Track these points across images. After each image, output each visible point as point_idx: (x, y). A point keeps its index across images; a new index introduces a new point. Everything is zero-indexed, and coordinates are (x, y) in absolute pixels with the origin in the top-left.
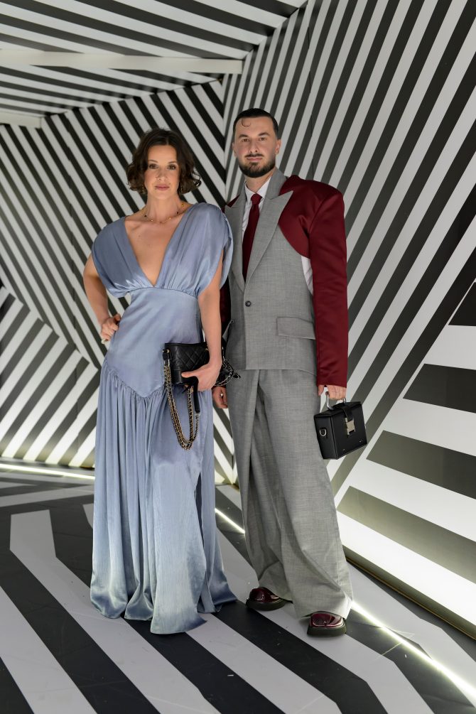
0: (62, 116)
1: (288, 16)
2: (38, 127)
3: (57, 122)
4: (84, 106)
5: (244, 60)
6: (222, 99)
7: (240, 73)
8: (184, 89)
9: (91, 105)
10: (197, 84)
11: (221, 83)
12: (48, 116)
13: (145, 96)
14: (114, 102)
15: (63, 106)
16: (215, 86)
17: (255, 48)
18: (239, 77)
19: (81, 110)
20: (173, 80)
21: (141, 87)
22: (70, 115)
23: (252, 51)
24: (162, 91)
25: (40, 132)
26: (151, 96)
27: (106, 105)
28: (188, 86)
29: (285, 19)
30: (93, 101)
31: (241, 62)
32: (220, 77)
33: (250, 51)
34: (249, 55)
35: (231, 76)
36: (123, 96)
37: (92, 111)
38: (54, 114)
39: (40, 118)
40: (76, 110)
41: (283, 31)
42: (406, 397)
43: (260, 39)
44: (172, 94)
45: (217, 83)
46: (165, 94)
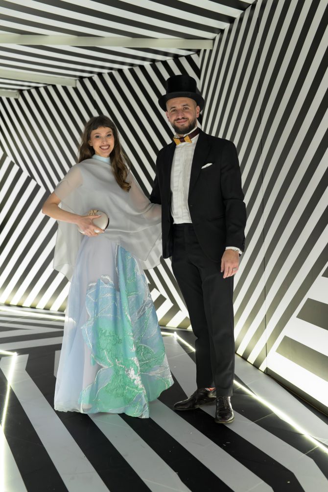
0: (90, 79)
1: (244, 10)
2: (74, 86)
3: (87, 83)
4: (105, 72)
5: (214, 40)
6: (199, 66)
7: (211, 49)
8: (173, 59)
9: (110, 71)
10: (182, 56)
11: (199, 55)
12: (81, 79)
13: (147, 65)
14: (125, 69)
15: (91, 72)
16: (194, 57)
17: (222, 31)
18: (211, 51)
19: (103, 75)
20: (166, 54)
21: (144, 59)
22: (96, 78)
23: (220, 34)
24: (158, 61)
25: (76, 90)
26: (150, 64)
27: (120, 71)
28: (176, 57)
29: (242, 11)
30: (111, 69)
31: (212, 41)
32: (198, 52)
33: (218, 34)
34: (218, 36)
35: (205, 51)
36: (132, 65)
37: (111, 75)
38: (85, 77)
39: (76, 80)
40: (100, 75)
41: (241, 19)
42: (323, 275)
43: (225, 26)
44: (165, 63)
45: (196, 55)
46: (160, 63)
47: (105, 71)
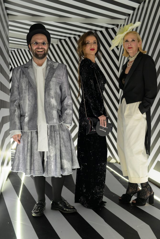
0: (65, 40)
1: (140, 3)
2: (57, 44)
3: (63, 42)
5: (125, 19)
7: (124, 24)
8: (105, 30)
9: (74, 36)
10: (109, 28)
11: (118, 28)
15: (65, 37)
17: (129, 15)
19: (71, 38)
20: (102, 27)
22: (67, 39)
23: (128, 16)
27: (79, 36)
28: (107, 29)
29: (139, 4)
31: (124, 20)
32: (117, 26)
33: (127, 16)
34: (127, 17)
35: (121, 25)
38: (62, 39)
39: (58, 41)
40: (69, 38)
41: (139, 9)
43: (131, 12)
44: (101, 32)
45: (117, 28)
46: (99, 32)
47: (72, 36)
